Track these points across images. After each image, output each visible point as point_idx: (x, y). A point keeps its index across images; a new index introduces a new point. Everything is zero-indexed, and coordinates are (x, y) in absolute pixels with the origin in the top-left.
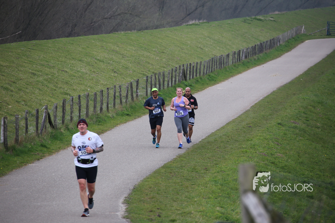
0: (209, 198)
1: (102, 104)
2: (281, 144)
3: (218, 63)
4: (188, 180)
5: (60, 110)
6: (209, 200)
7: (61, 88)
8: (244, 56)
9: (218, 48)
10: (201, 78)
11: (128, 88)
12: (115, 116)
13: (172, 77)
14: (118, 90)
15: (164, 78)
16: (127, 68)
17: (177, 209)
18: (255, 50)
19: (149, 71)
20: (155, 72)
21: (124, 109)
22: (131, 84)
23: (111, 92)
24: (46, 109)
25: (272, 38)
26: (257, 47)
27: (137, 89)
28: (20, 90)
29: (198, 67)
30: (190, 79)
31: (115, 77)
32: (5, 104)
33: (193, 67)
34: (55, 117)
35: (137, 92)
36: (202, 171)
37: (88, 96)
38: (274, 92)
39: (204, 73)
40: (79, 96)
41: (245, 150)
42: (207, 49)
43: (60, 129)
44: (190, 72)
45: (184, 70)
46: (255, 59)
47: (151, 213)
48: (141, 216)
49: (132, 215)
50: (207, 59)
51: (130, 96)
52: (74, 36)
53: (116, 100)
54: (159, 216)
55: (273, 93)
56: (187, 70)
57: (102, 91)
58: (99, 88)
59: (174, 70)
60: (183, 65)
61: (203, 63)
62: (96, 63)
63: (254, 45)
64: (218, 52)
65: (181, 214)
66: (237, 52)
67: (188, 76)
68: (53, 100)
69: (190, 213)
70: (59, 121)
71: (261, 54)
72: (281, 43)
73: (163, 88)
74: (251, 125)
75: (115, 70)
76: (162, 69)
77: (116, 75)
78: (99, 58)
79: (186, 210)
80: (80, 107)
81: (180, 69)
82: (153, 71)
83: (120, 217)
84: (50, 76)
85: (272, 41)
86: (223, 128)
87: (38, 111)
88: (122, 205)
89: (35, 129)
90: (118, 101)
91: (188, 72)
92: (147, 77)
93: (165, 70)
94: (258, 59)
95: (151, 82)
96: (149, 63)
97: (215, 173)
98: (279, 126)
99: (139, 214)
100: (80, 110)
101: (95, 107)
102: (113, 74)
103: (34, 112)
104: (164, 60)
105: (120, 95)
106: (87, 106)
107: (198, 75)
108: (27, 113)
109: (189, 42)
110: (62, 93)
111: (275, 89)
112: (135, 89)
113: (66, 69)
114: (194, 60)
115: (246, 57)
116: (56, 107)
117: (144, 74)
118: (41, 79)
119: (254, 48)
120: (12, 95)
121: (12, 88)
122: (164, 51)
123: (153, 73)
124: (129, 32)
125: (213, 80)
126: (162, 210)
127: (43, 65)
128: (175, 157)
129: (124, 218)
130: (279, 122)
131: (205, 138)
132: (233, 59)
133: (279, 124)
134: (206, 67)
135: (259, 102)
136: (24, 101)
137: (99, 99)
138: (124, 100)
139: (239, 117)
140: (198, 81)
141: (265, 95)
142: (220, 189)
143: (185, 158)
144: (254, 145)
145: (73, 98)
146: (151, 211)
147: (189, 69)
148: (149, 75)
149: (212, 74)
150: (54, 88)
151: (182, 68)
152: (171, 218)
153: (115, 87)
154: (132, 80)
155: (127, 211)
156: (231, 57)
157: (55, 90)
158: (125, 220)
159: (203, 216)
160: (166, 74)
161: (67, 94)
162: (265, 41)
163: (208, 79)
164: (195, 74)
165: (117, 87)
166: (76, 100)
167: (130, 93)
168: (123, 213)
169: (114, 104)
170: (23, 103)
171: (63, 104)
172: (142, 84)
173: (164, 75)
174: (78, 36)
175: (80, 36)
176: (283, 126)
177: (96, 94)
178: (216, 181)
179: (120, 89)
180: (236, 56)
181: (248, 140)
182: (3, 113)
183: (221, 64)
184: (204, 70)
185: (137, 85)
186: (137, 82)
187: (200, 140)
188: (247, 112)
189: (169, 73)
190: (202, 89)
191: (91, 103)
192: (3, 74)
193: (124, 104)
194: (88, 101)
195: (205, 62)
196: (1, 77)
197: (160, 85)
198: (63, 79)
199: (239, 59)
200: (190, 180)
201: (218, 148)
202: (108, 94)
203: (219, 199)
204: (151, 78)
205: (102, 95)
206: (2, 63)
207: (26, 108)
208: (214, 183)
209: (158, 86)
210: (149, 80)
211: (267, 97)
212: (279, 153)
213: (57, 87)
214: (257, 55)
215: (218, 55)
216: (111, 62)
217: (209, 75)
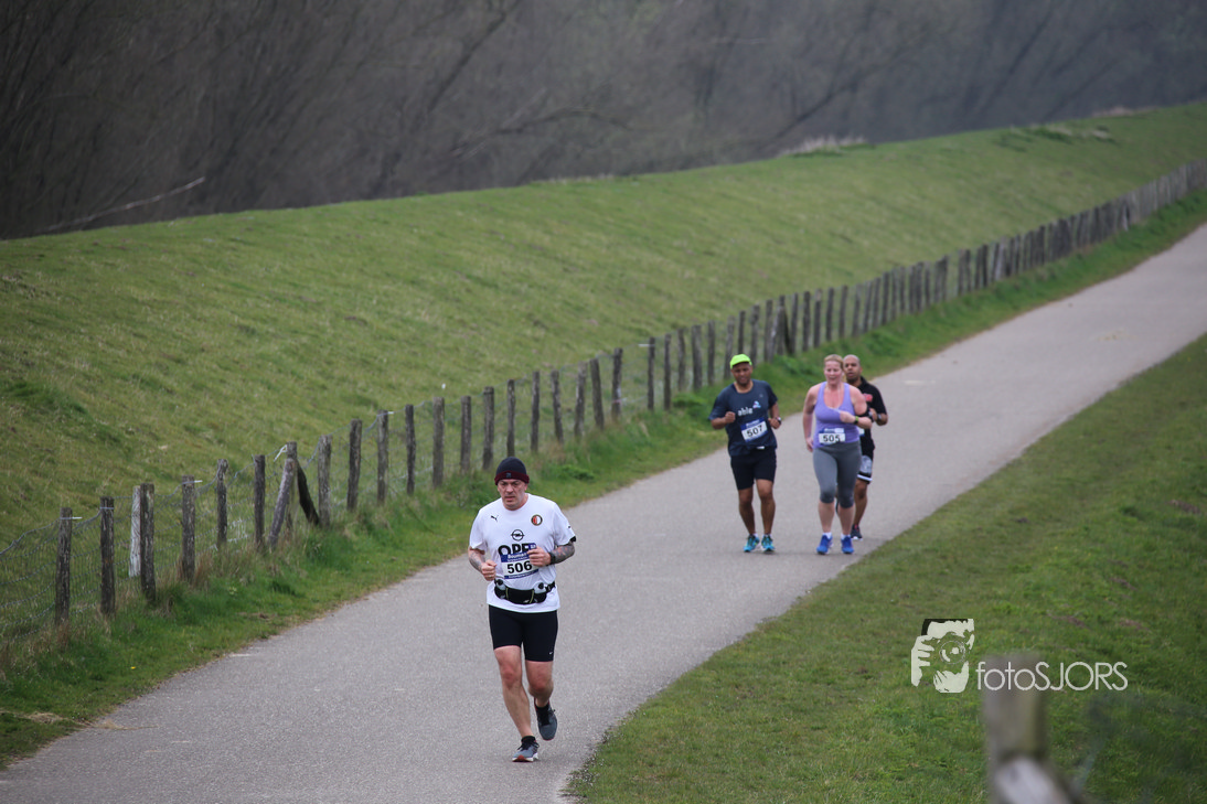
0: (875, 777)
1: (490, 437)
2: (1133, 583)
3: (906, 293)
4: (798, 711)
5: (340, 459)
6: (875, 784)
7: (343, 379)
8: (999, 265)
9: (907, 238)
10: (845, 347)
11: (582, 379)
12: (536, 480)
13: (741, 341)
14: (546, 387)
15: (712, 346)
16: (579, 309)
18: (1042, 245)
19: (660, 320)
20: (681, 322)
21: (570, 456)
22: (595, 366)
23: (525, 396)
24: (292, 454)
25: (1102, 202)
26: (1047, 235)
27: (616, 384)
28: (198, 387)
29: (837, 306)
30: (805, 348)
31: (537, 340)
32: (145, 439)
33: (818, 305)
34: (324, 483)
35: (615, 396)
36: (851, 681)
37: (440, 408)
38: (1109, 395)
39: (855, 327)
40: (410, 411)
42: (866, 243)
43: (341, 527)
44: (806, 323)
45: (783, 316)
46: (1040, 279)
50: (868, 277)
51: (589, 410)
52: (393, 195)
53: (541, 424)
55: (1107, 400)
56: (795, 315)
57: (490, 393)
58: (482, 380)
59: (748, 316)
60: (782, 299)
61: (851, 293)
62: (468, 291)
63: (1035, 228)
64: (907, 253)
66: (974, 253)
67: (799, 338)
68: (315, 423)
70: (336, 500)
71: (1063, 262)
72: (1136, 219)
73: (710, 382)
74: (1026, 515)
75: (538, 317)
76: (706, 311)
77: (540, 333)
78: (478, 273)
80: (411, 449)
81: (769, 313)
82: (673, 319)
84: (304, 339)
85: (1103, 215)
86: (924, 524)
87: (261, 463)
89: (252, 526)
90: (547, 427)
91: (800, 324)
92: (652, 341)
93: (718, 315)
94: (1053, 277)
95: (667, 358)
96: (658, 292)
97: (896, 687)
98: (1129, 519)
100: (411, 459)
101: (465, 449)
102: (529, 332)
103: (249, 467)
104: (713, 280)
105: (556, 406)
106: (438, 446)
107: (835, 333)
108: (224, 469)
109: (802, 217)
110: (347, 400)
111: (1113, 386)
112: (607, 386)
113: (362, 315)
114: (820, 282)
115: (1008, 271)
116: (328, 450)
117: (640, 332)
118: (273, 348)
119: (1037, 238)
120: (172, 407)
121: (170, 382)
122: (715, 249)
123: (674, 326)
124: (588, 180)
125: (888, 352)
127: (279, 299)
128: (752, 629)
130: (1129, 503)
131: (862, 563)
132: (960, 279)
133: (1129, 511)
134: (863, 307)
135: (1056, 432)
136: (214, 427)
137: (478, 419)
138: (568, 425)
139: (983, 485)
141: (1078, 408)
142: (913, 745)
143: (788, 631)
144: (1038, 588)
145: (386, 418)
147: (801, 314)
148: (660, 335)
149: (884, 333)
150: (321, 381)
151: (776, 309)
153: (537, 376)
154: (598, 354)
156: (953, 271)
157: (324, 388)
160: (720, 329)
161: (365, 402)
162: (1077, 212)
163: (871, 348)
164: (823, 330)
165: (545, 377)
166: (398, 423)
167: (589, 401)
169: (535, 439)
170: (210, 434)
171: (353, 437)
172: (634, 366)
173: (711, 335)
174: (406, 194)
175: (413, 193)
176: (1141, 518)
177: (468, 403)
178: (898, 716)
179: (556, 383)
180: (973, 266)
181: (1015, 570)
182: (140, 471)
183: (919, 297)
184: (856, 316)
185: (617, 372)
186: (618, 359)
187: (843, 568)
188: (1012, 467)
189: (731, 328)
191: (452, 435)
192: (140, 330)
193: (568, 439)
194: (440, 428)
195: (860, 287)
196: (133, 341)
197: (697, 370)
198: (353, 349)
199: (984, 277)
200: (805, 712)
201: (906, 596)
202: (513, 402)
203: (911, 781)
204: (667, 344)
205: (492, 407)
206: (134, 291)
207: (222, 453)
208: (892, 723)
209: (690, 373)
210: (660, 351)
211: (1086, 414)
212: (1128, 615)
213: (330, 377)
214: (1048, 265)
215: (909, 263)
216: (524, 288)
217: (876, 336)
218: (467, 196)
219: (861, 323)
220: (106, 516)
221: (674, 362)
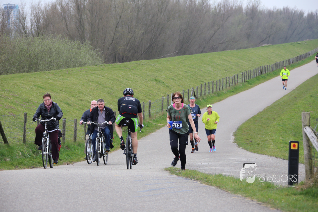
0: (276, 133)
1: (220, 86)
2: (312, 106)
3: (278, 66)
4: (265, 124)
5: (199, 90)
6: (276, 134)
7: (199, 78)
8: (291, 62)
9: (278, 58)
10: (270, 73)
11: (233, 78)
12: (226, 92)
13: (255, 73)
14: (228, 79)
15: (251, 73)
16: (232, 68)
17: (260, 139)
18: (297, 59)
19: (243, 70)
20: (246, 70)
21: (231, 89)
22: (235, 76)
23: (225, 81)
24: (193, 89)
25: (306, 53)
26: (298, 57)
27: (237, 79)
28: (179, 79)
29: (268, 68)
30: (264, 74)
31: (226, 73)
32: (172, 87)
33: (266, 67)
34: (197, 93)
35: (237, 80)
36: (272, 120)
37: (213, 82)
38: (307, 80)
39: (271, 71)
40: (209, 83)
41: (293, 109)
42: (272, 59)
43: (200, 99)
44: (264, 70)
45: (261, 69)
46: (297, 64)
47: (247, 140)
48: (242, 141)
49: (237, 141)
50: (273, 64)
51: (234, 82)
52: (204, 53)
53: (227, 85)
54: (251, 142)
55: (307, 81)
56: (262, 69)
57: (220, 80)
58: (218, 79)
59: (256, 69)
60: (261, 67)
61: (270, 66)
62: (216, 66)
63: (297, 57)
64: (278, 60)
65: (262, 141)
66: (288, 60)
67: (263, 72)
68: (195, 84)
69: (267, 140)
70: (199, 95)
71: (300, 61)
72: (310, 55)
73: (251, 78)
74: (296, 97)
75: (226, 70)
76: (250, 69)
77: (226, 72)
78: (218, 63)
79: (265, 139)
80: (209, 88)
81: (259, 69)
82: (245, 70)
83: (232, 142)
84: (194, 73)
85: (306, 54)
86: (282, 98)
87: (189, 90)
88: (232, 136)
89: (188, 99)
90: (228, 85)
91: (263, 70)
92: (242, 73)
93: (251, 69)
94: (299, 63)
95: (244, 75)
96: (243, 66)
97: (279, 121)
98: (311, 97)
99: (241, 141)
100: (209, 89)
101: (216, 88)
102: (225, 72)
103: (187, 91)
104: (251, 64)
105: (229, 82)
106: (213, 87)
107: (268, 71)
108: (184, 91)
109: (263, 55)
110: (200, 81)
111: (308, 79)
112: (236, 79)
113: (202, 69)
114: (266, 64)
115: (293, 63)
116: (198, 88)
117: (240, 72)
118: (189, 74)
119: (297, 58)
120: (176, 82)
121: (176, 79)
122: (251, 60)
123: (245, 71)
124: (233, 50)
125: (276, 74)
126: (252, 139)
127: (190, 67)
128: (258, 113)
129: (234, 142)
130: (311, 95)
131: (273, 104)
132: (286, 64)
133: (311, 96)
134: (272, 68)
135: (300, 85)
136: (182, 85)
137: (218, 84)
138: (231, 85)
139: (290, 93)
140: (268, 75)
141: (303, 82)
142: (281, 129)
143: (263, 113)
144: (298, 107)
145: (206, 84)
146: (247, 139)
147: (263, 69)
148: (244, 72)
149: (275, 71)
150: (196, 79)
151: (260, 68)
152: (257, 143)
153: (226, 78)
154: (234, 75)
155: (235, 139)
156: (285, 63)
157: (196, 80)
158: (234, 144)
159: (273, 142)
160: (252, 71)
161: (202, 82)
162: (302, 54)
163: (273, 73)
164: (266, 71)
165: (228, 78)
167: (234, 81)
168: (233, 140)
169: (226, 86)
170: (181, 86)
171: (201, 86)
172: (240, 76)
173: (251, 72)
174: (206, 53)
175: (207, 52)
176: (313, 97)
177: (217, 82)
178: (279, 125)
179: (229, 79)
180: (288, 62)
181: (295, 104)
182: (172, 91)
183: (280, 66)
184: (271, 69)
185: (238, 77)
186: (238, 75)
187: (270, 104)
188: (294, 90)
189: (253, 71)
190: (270, 79)
191: (215, 86)
192: (171, 72)
193: (231, 86)
194: (213, 85)
195: (272, 65)
196: (170, 73)
197: (249, 77)
198: (200, 74)
199: (289, 64)
200: (266, 124)
201: (279, 108)
202: (223, 81)
203: (281, 134)
204: (245, 73)
205: (220, 82)
206: (170, 66)
207: (183, 89)
208: (278, 125)
209: (248, 77)
210: (244, 74)
211: (304, 82)
212: (311, 111)
213: (197, 78)
214: (298, 62)
215: (278, 62)
216: (224, 66)
217: (274, 72)
218: (216, 53)
219: (272, 70)
220: (168, 97)
221: (245, 76)
